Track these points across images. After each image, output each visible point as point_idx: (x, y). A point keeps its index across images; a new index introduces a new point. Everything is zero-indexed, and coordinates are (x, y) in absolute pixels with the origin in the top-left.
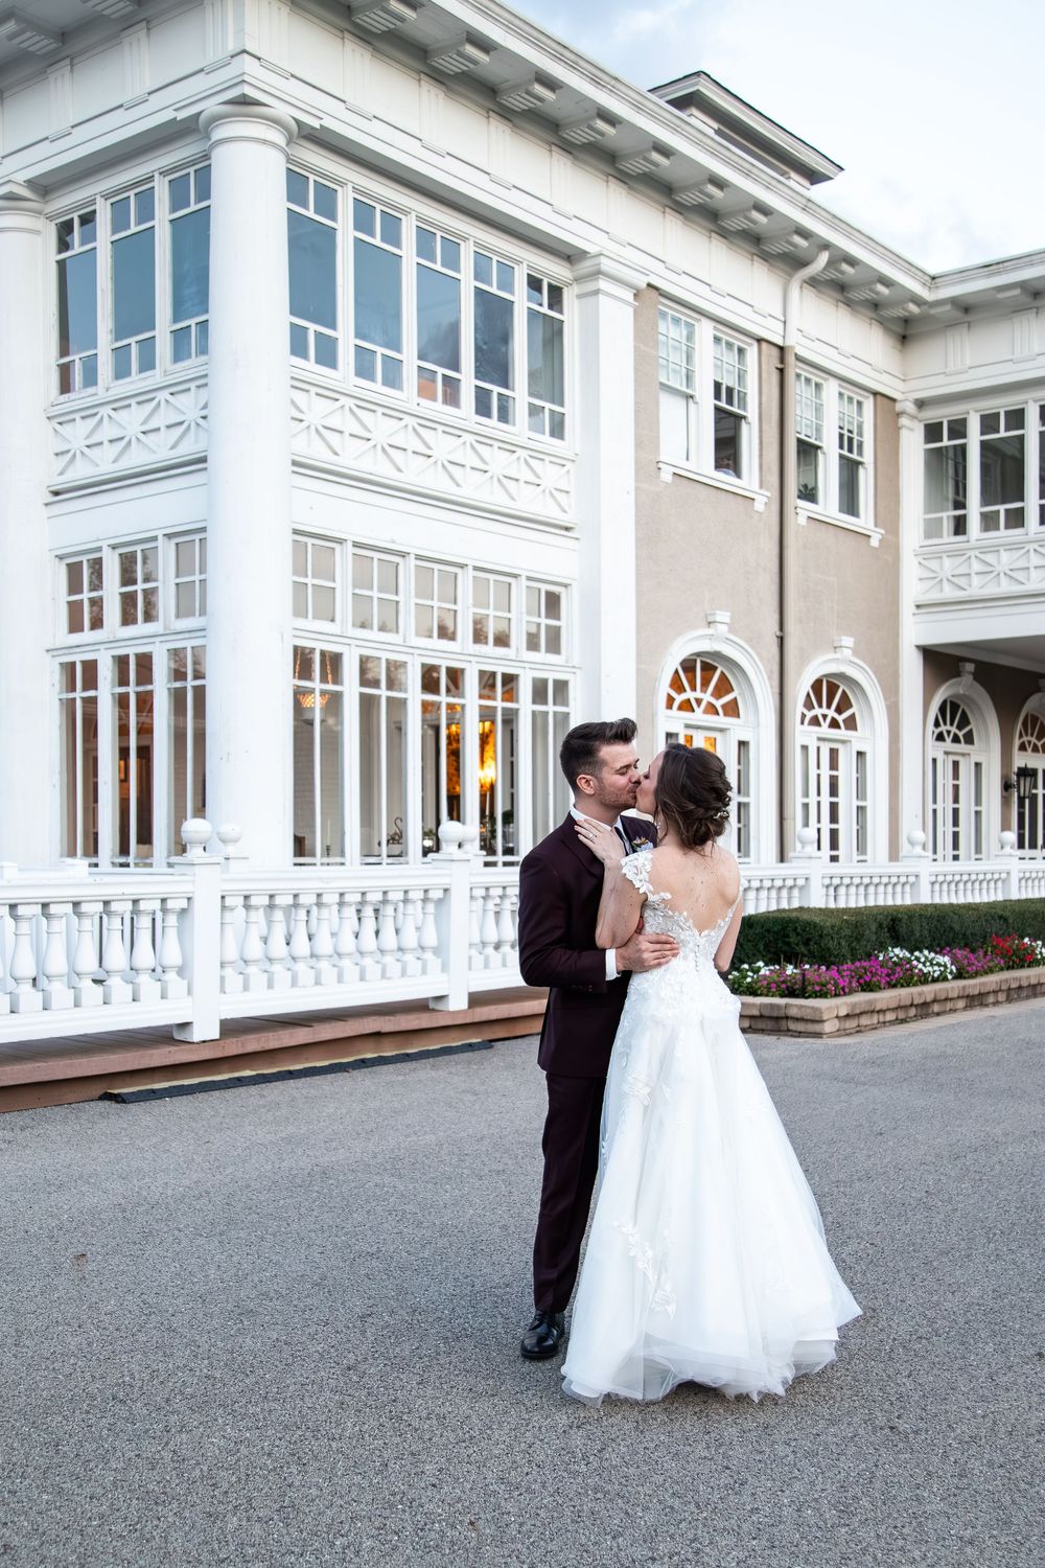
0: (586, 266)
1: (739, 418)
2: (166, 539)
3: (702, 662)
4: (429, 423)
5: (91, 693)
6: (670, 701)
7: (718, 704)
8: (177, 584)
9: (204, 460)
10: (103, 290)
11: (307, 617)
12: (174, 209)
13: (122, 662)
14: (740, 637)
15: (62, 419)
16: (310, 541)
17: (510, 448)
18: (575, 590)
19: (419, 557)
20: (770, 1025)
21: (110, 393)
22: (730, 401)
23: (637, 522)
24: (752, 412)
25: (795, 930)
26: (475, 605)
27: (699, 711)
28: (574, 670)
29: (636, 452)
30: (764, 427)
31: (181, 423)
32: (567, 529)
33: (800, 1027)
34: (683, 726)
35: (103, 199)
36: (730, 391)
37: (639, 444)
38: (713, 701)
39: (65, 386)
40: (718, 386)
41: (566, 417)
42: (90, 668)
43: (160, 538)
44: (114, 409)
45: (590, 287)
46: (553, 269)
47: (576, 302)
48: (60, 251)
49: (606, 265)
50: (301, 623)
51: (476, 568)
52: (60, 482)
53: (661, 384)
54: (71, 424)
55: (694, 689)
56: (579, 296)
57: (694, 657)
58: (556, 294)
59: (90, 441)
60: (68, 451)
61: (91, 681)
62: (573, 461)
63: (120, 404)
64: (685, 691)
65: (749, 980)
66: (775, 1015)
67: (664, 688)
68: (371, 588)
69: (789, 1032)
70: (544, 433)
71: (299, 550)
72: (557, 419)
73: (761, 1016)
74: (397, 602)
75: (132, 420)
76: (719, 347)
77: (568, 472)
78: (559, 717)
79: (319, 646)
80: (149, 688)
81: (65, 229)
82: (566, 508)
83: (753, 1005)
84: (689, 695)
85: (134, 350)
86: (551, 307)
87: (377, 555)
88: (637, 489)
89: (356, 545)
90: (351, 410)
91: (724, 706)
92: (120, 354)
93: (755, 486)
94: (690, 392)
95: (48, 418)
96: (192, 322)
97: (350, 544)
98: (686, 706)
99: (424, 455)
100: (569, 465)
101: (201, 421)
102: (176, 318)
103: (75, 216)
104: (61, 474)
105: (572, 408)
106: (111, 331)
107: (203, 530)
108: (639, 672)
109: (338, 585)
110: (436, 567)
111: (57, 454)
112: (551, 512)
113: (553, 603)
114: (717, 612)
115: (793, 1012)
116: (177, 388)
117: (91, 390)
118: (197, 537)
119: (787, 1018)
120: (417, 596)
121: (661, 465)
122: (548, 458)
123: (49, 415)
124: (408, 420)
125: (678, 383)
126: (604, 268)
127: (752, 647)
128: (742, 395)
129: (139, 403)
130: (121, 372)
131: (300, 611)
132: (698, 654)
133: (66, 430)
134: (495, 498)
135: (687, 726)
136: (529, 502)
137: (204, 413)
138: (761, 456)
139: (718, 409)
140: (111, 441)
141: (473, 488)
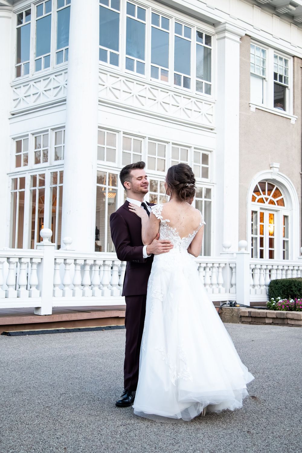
0: (220, 28)
1: (284, 88)
2: (51, 130)
3: (268, 183)
4: (155, 87)
5: (23, 190)
6: (254, 199)
7: (275, 200)
8: (55, 148)
9: (65, 100)
10: (32, 38)
11: (104, 160)
12: (58, 7)
13: (34, 178)
14: (283, 173)
15: (16, 87)
16: (106, 131)
17: (189, 97)
18: (214, 153)
19: (150, 139)
20: (280, 321)
21: (34, 76)
22: (281, 80)
23: (240, 127)
24: (290, 85)
25: (295, 285)
26: (172, 158)
27: (267, 203)
28: (213, 185)
29: (240, 99)
30: (295, 91)
31: (58, 87)
32: (212, 129)
33: (293, 322)
34: (259, 208)
35: (34, 5)
36: (281, 76)
37: (241, 97)
38: (273, 199)
39: (18, 74)
40: (275, 75)
41: (212, 86)
42: (23, 180)
43: (50, 130)
44: (35, 83)
45: (222, 35)
46: (207, 29)
47: (216, 41)
48: (18, 25)
49: (228, 27)
50: (101, 162)
51: (173, 144)
52: (14, 110)
53: (251, 73)
54: (20, 89)
55: (265, 194)
56: (218, 39)
57: (265, 181)
58: (208, 39)
59: (26, 95)
60: (18, 99)
61: (23, 185)
62: (215, 103)
63: (37, 80)
64: (261, 195)
65: (274, 304)
66: (282, 317)
67: (251, 193)
68: (130, 150)
69: (288, 325)
70: (202, 92)
71: (101, 135)
72: (208, 87)
73: (277, 318)
74: (141, 156)
75: (41, 86)
76: (277, 60)
77: (212, 107)
78: (207, 203)
79: (108, 171)
80: (43, 187)
81: (20, 17)
82: (212, 122)
83: (274, 313)
84: (262, 196)
85: (43, 60)
86: (206, 43)
87: (133, 137)
88: (240, 114)
89: (124, 133)
90: (123, 81)
91: (277, 201)
92: (38, 61)
93: (292, 114)
94: (264, 77)
95: (12, 87)
96: (64, 49)
97: (122, 133)
98: (261, 201)
99: (153, 100)
100: (213, 104)
101: (65, 86)
102: (58, 47)
103: (24, 11)
104: (15, 107)
105: (214, 83)
106: (35, 53)
107: (64, 127)
108: (240, 186)
109: (117, 148)
110: (157, 143)
111: (14, 100)
112: (204, 122)
113: (205, 158)
114: (274, 163)
115: (290, 316)
116: (57, 74)
117: (27, 76)
118: (63, 130)
119: (287, 318)
120: (149, 154)
121: (250, 105)
122: (204, 102)
123: (11, 85)
124: (146, 86)
125: (259, 73)
126: (227, 28)
127: (290, 178)
128: (286, 78)
129: (44, 80)
130: (38, 68)
131: (100, 157)
132: (267, 180)
133: (17, 91)
134: (182, 117)
135: (261, 209)
136: (195, 118)
137: (66, 83)
138: (294, 102)
139: (275, 83)
140: (33, 95)
141: (172, 113)
